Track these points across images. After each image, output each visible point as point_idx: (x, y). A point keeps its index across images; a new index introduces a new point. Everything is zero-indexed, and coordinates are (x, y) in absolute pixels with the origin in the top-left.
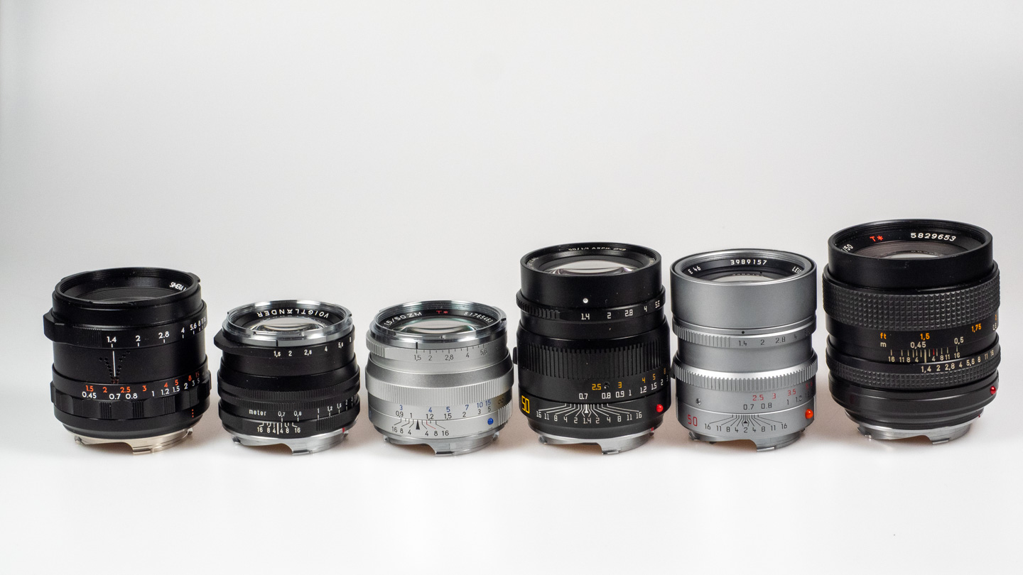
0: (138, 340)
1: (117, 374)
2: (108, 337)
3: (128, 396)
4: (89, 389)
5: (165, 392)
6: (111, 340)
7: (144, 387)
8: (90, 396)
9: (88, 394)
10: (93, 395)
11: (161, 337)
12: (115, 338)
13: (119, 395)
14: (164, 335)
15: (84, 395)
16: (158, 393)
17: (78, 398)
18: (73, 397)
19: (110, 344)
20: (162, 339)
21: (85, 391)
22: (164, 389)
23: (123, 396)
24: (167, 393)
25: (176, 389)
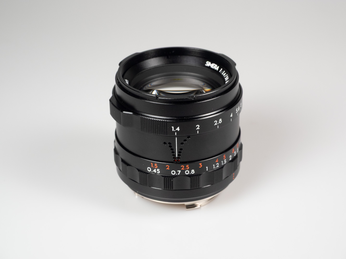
0: (198, 128)
1: (178, 155)
2: (173, 127)
3: (187, 172)
4: (154, 165)
5: (216, 166)
6: (175, 129)
7: (200, 164)
8: (155, 171)
9: (152, 170)
10: (157, 171)
11: (216, 124)
12: (178, 128)
13: (180, 171)
14: (218, 122)
15: (149, 170)
16: (211, 167)
17: (143, 172)
18: (139, 170)
19: (174, 132)
20: (216, 126)
21: (151, 167)
22: (215, 164)
23: (183, 172)
24: (218, 166)
25: (224, 162)
